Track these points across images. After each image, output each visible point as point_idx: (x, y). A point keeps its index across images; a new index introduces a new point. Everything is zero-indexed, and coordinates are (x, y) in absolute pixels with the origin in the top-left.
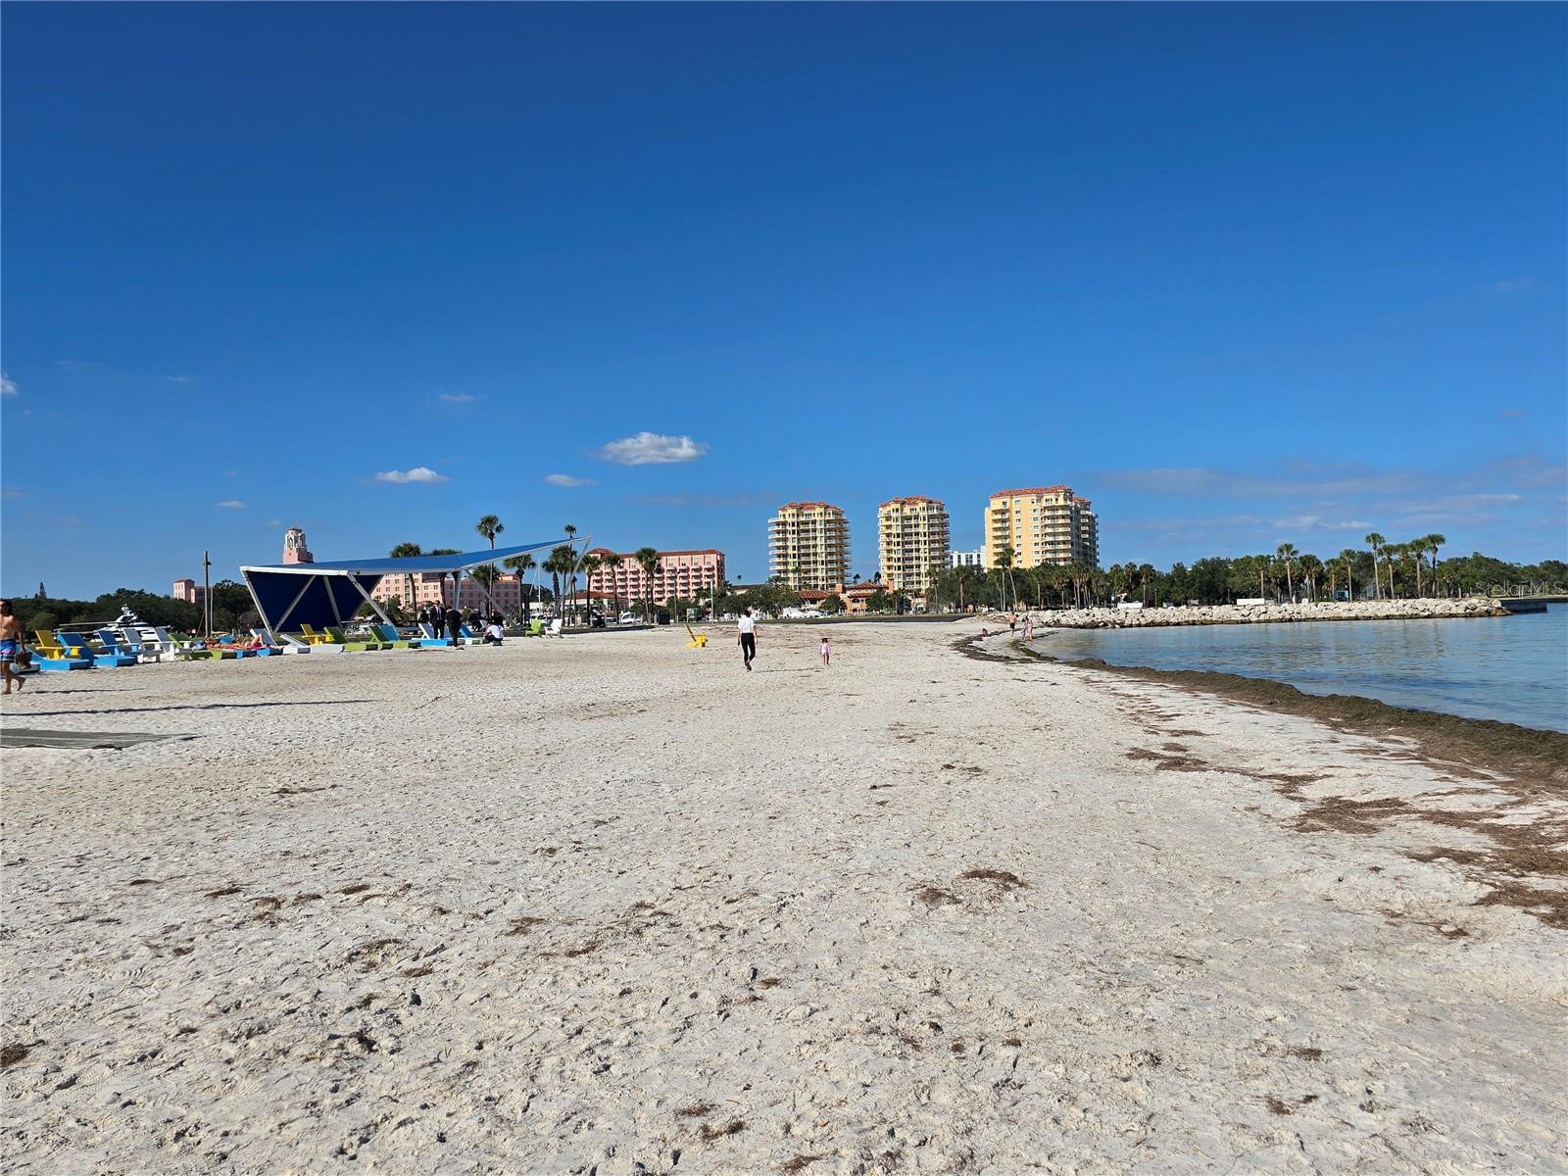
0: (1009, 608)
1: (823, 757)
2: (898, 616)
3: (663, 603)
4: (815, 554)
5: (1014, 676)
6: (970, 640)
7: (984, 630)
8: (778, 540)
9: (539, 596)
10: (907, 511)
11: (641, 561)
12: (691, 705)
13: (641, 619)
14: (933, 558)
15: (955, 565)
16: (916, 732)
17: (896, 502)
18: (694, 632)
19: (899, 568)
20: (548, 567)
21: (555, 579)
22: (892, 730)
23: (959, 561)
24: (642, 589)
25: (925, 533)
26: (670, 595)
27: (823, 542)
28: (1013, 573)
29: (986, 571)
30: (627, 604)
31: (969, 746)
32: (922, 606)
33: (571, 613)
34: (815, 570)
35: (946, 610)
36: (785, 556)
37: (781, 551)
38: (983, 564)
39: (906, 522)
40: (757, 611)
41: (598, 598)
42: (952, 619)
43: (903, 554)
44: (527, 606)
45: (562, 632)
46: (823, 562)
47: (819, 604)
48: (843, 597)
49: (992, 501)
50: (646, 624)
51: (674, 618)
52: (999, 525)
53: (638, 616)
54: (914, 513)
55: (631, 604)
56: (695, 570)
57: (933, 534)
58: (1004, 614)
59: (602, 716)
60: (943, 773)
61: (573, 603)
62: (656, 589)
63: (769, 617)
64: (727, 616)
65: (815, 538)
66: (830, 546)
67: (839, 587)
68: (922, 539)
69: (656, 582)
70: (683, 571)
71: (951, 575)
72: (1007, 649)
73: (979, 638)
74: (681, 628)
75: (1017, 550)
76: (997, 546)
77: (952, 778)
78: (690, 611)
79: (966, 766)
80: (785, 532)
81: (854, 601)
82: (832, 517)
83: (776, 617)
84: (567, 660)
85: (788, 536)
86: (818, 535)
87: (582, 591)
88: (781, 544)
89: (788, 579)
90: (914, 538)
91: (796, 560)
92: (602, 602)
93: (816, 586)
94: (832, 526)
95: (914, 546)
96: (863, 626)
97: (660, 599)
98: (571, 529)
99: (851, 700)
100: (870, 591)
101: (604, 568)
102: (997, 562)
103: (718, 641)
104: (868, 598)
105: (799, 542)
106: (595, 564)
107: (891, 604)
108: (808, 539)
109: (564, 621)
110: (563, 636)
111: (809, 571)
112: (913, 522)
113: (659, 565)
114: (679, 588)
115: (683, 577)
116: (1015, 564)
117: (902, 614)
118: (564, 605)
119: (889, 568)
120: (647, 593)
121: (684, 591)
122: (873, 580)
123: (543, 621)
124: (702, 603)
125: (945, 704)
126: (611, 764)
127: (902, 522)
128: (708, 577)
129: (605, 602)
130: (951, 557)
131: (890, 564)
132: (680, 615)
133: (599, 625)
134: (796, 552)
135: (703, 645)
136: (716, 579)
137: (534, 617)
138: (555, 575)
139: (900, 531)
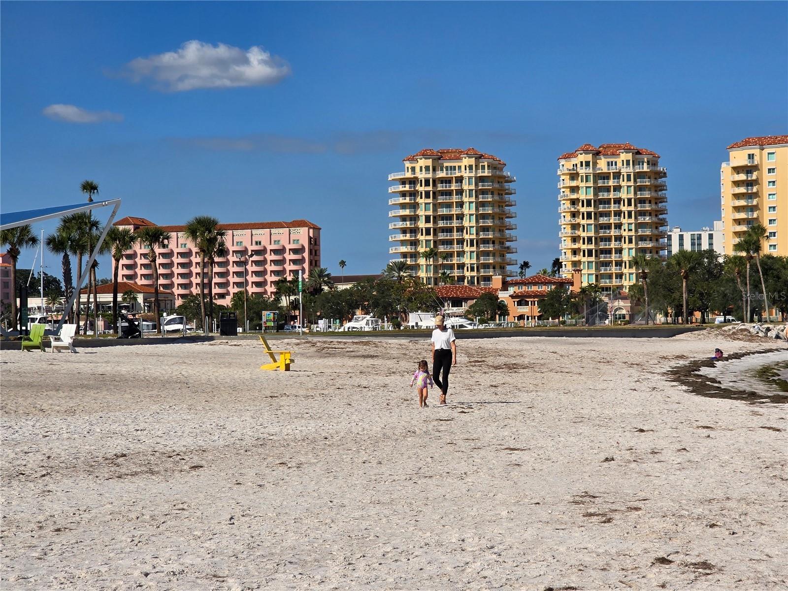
0: (756, 317)
1: (472, 544)
2: (586, 327)
3: (227, 302)
4: (460, 229)
5: (763, 421)
6: (696, 365)
7: (718, 351)
8: (403, 206)
9: (41, 288)
10: (602, 165)
11: (194, 237)
12: (270, 459)
13: (193, 325)
14: (642, 238)
15: (675, 249)
16: (614, 507)
17: (586, 152)
18: (274, 349)
19: (590, 253)
20: (56, 244)
21: (66, 262)
22: (576, 503)
23: (681, 244)
24: (196, 280)
25: (629, 200)
26: (236, 290)
27: (473, 211)
28: (763, 263)
29: (721, 260)
30: (172, 302)
31: (695, 529)
32: (624, 312)
33: (90, 314)
34: (461, 254)
35: (660, 318)
36: (414, 231)
37: (408, 224)
38: (718, 248)
39: (600, 183)
40: (368, 317)
41: (130, 292)
42: (669, 333)
43: (596, 232)
44: (24, 303)
45: (77, 343)
46: (472, 241)
47: (465, 307)
48: (503, 296)
49: (733, 154)
50: (201, 332)
51: (243, 326)
52: (742, 190)
53: (189, 320)
54: (613, 169)
55: (179, 302)
56: (275, 252)
57: (642, 201)
58: (748, 326)
59: (136, 474)
60: (655, 570)
61: (92, 300)
62: (217, 280)
63: (388, 326)
64: (322, 323)
65: (461, 205)
66: (484, 217)
67: (497, 281)
68: (625, 209)
69: (216, 269)
70: (257, 253)
71: (669, 265)
72: (753, 380)
73: (710, 363)
74: (254, 342)
75: (770, 229)
76: (738, 222)
77: (668, 578)
78: (267, 316)
79: (689, 560)
80: (413, 194)
81: (519, 304)
82: (487, 173)
83: (399, 325)
84: (82, 386)
85: (419, 200)
86: (466, 199)
87: (104, 282)
88: (407, 212)
89: (417, 267)
90: (613, 207)
91: (431, 237)
92: (135, 299)
93: (462, 279)
94: (487, 186)
95: (613, 220)
96: (532, 342)
97: (222, 296)
98: (90, 187)
99: (515, 456)
100: (545, 289)
101: (139, 248)
102: (738, 247)
103: (309, 362)
104: (541, 297)
105: (435, 210)
106: (124, 240)
107: (576, 309)
108: (449, 206)
109: (78, 327)
110: (77, 349)
111: (450, 255)
112: (611, 183)
113: (222, 244)
114: (251, 279)
115: (257, 263)
116: (766, 249)
117: (594, 323)
118: (79, 303)
119: (575, 252)
120: (203, 286)
121: (258, 284)
122: (549, 270)
123: (47, 327)
124: (284, 302)
125: (658, 465)
126: (151, 548)
127: (595, 182)
128: (294, 262)
129: (140, 298)
130: (670, 237)
131: (576, 246)
132: (251, 320)
133: (131, 334)
134: (430, 225)
135: (287, 368)
136: (306, 265)
137: (33, 320)
138: (66, 257)
139: (591, 196)
